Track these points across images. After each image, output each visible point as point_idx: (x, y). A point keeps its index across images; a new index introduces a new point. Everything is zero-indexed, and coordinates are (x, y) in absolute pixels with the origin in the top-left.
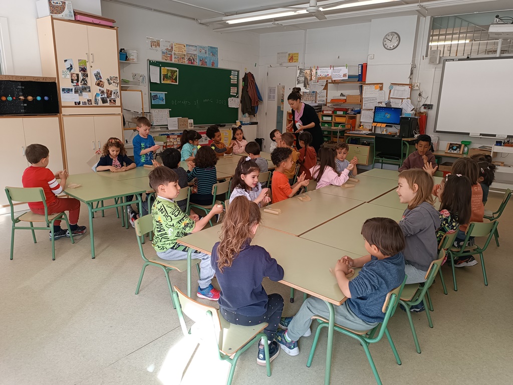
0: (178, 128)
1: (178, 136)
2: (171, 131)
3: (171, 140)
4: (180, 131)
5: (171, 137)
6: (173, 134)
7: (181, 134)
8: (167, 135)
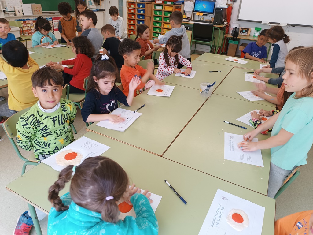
0: (33, 14)
1: (34, 21)
2: (26, 17)
3: (28, 25)
4: (35, 16)
5: (27, 22)
6: (29, 19)
7: (36, 19)
8: (23, 20)
